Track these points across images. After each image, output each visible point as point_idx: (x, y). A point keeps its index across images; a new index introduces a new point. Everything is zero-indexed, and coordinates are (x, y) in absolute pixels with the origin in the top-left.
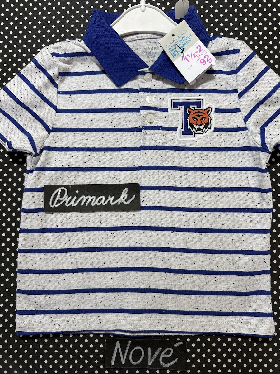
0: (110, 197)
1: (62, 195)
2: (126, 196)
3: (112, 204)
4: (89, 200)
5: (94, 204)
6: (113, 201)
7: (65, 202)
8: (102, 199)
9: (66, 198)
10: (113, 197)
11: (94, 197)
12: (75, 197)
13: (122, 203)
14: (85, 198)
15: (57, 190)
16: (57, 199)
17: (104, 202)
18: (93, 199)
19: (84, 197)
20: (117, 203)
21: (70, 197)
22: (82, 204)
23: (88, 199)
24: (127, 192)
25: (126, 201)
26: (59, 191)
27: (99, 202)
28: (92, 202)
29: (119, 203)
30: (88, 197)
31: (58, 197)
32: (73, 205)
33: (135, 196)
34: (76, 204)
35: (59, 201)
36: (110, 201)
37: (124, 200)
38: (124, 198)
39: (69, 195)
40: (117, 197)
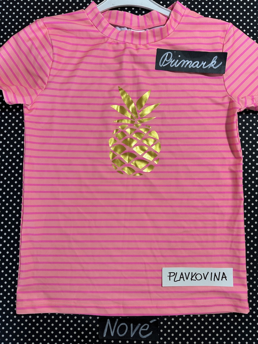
0: (203, 62)
1: (168, 58)
2: (215, 62)
3: (204, 67)
4: (188, 64)
5: (191, 67)
6: (205, 66)
7: (170, 63)
8: (197, 63)
9: (171, 61)
10: (205, 62)
11: (191, 61)
12: (178, 61)
13: (211, 68)
14: (185, 62)
15: (166, 54)
16: (164, 61)
17: (198, 66)
18: (190, 63)
19: (184, 60)
20: (208, 67)
21: (174, 60)
22: (182, 66)
23: (187, 62)
24: (216, 59)
25: (215, 66)
26: (167, 54)
27: (194, 66)
28: (190, 65)
29: (209, 67)
30: (186, 61)
31: (166, 59)
32: (175, 66)
33: (222, 63)
34: (177, 66)
35: (166, 62)
36: (202, 65)
37: (213, 66)
38: (213, 64)
39: (173, 58)
40: (209, 62)
